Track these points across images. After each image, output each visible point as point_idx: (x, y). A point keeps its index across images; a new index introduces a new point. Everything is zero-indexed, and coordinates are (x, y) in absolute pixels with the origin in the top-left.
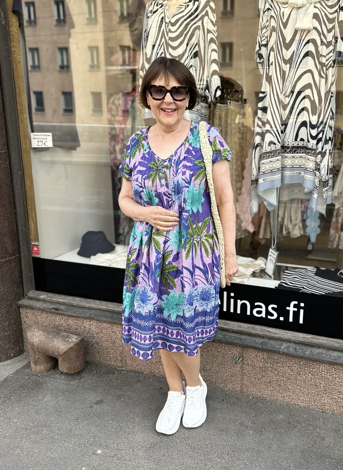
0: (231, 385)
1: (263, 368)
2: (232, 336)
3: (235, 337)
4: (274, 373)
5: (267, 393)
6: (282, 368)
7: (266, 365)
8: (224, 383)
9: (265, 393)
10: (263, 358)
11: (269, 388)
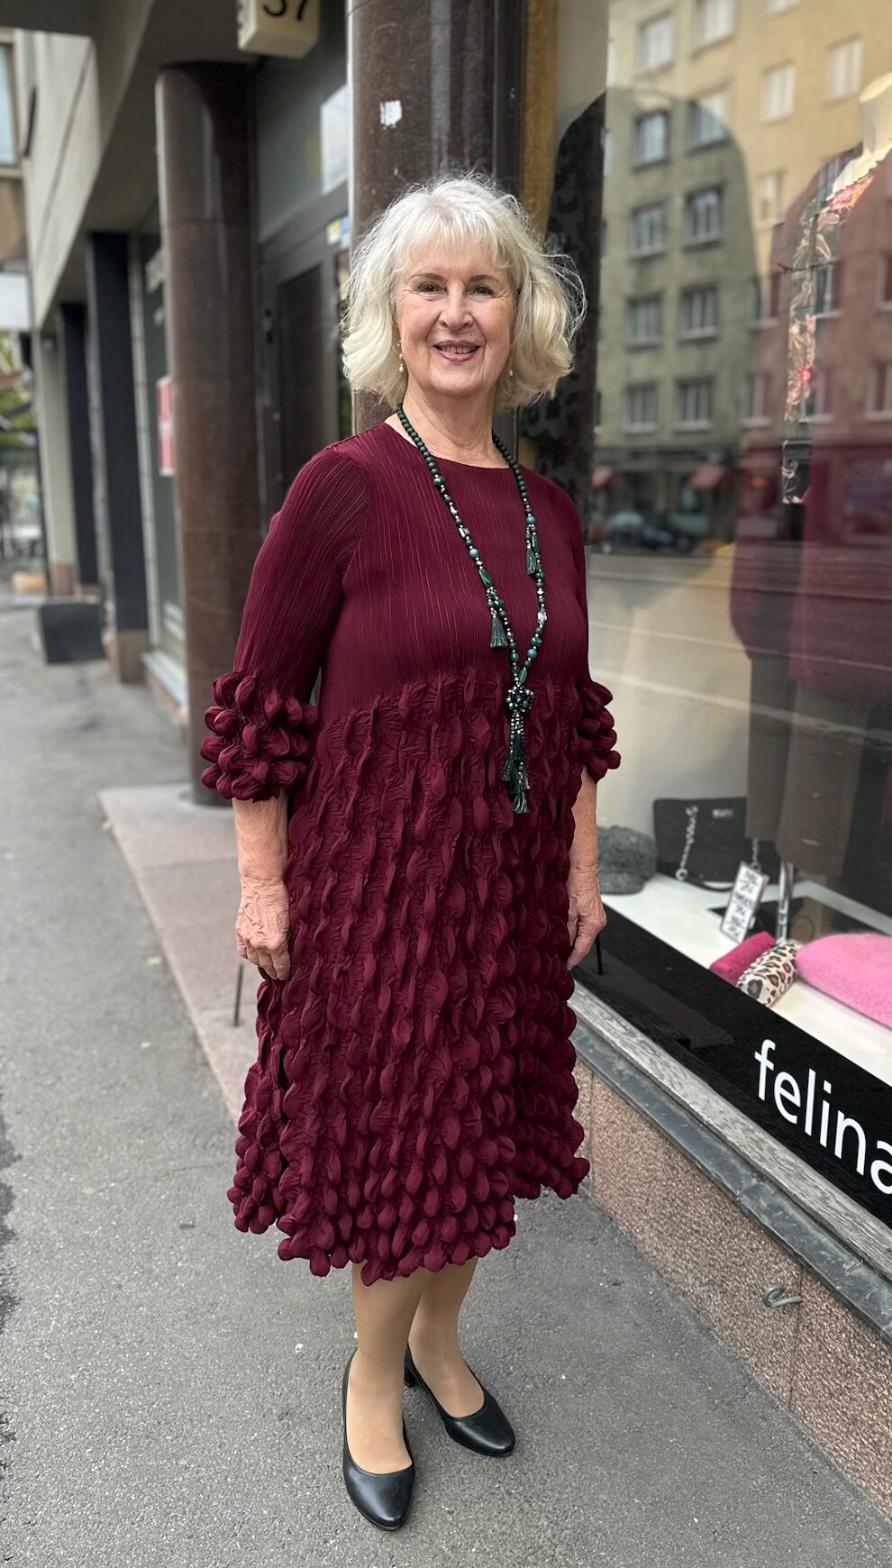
0: (772, 1374)
1: (842, 1362)
2: (793, 1220)
3: (799, 1225)
4: (867, 1397)
5: (845, 1452)
6: (886, 1393)
7: (851, 1356)
8: (756, 1355)
9: (842, 1450)
10: (846, 1329)
11: (853, 1440)
